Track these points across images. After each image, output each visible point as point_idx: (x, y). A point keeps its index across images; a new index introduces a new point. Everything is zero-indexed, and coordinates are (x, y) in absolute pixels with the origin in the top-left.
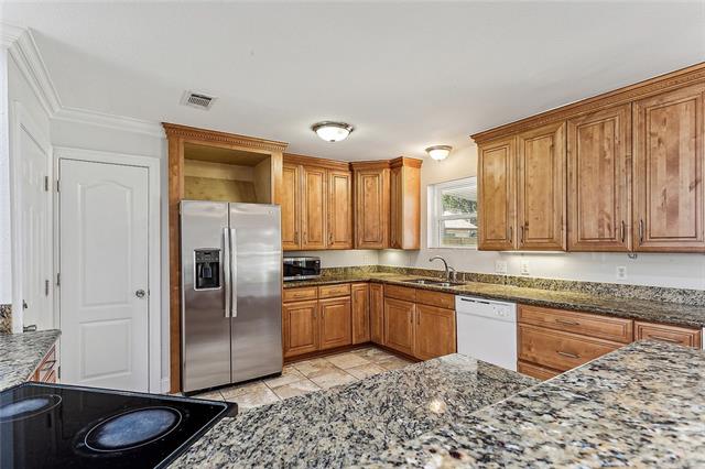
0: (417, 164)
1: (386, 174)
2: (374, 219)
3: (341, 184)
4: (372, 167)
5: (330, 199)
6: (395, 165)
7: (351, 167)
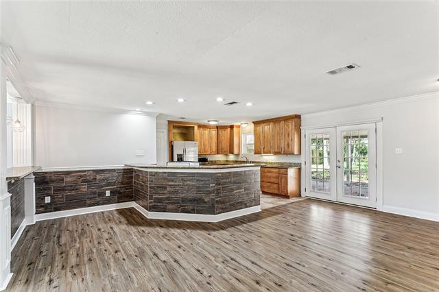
0: (239, 127)
1: (229, 130)
2: (225, 144)
3: (214, 132)
4: (224, 127)
5: (211, 138)
6: (232, 127)
7: (217, 127)
